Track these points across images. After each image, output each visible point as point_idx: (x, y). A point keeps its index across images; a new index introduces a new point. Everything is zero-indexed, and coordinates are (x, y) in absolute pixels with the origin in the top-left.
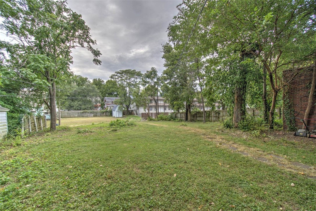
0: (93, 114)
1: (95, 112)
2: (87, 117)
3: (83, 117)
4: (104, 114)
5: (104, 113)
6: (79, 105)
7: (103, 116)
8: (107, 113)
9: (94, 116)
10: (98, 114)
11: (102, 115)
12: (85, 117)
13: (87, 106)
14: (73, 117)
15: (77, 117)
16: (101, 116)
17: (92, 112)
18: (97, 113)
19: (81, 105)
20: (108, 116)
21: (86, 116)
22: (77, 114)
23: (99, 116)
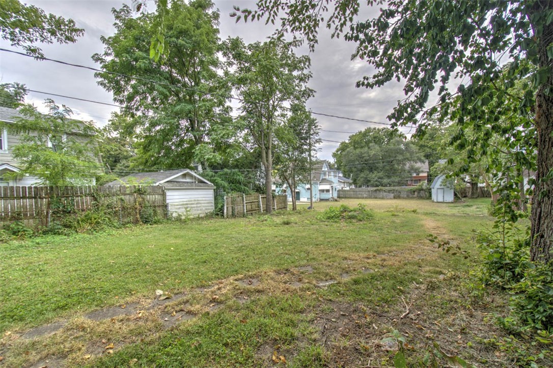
0: (393, 193)
1: (396, 191)
2: (383, 198)
3: (376, 198)
4: (416, 193)
5: (414, 192)
6: (379, 178)
7: (413, 198)
8: (422, 192)
9: (395, 198)
10: (402, 193)
11: (411, 196)
12: (380, 198)
13: (393, 179)
14: (360, 198)
15: (366, 198)
16: (408, 197)
17: (391, 191)
18: (400, 192)
19: (381, 178)
20: (424, 199)
21: (381, 196)
22: (367, 193)
23: (404, 198)
